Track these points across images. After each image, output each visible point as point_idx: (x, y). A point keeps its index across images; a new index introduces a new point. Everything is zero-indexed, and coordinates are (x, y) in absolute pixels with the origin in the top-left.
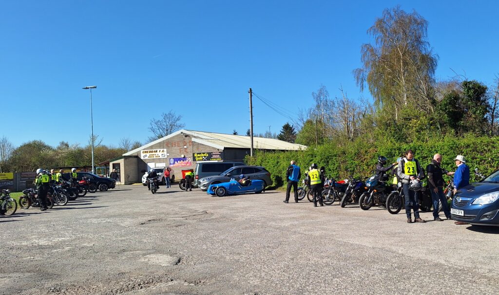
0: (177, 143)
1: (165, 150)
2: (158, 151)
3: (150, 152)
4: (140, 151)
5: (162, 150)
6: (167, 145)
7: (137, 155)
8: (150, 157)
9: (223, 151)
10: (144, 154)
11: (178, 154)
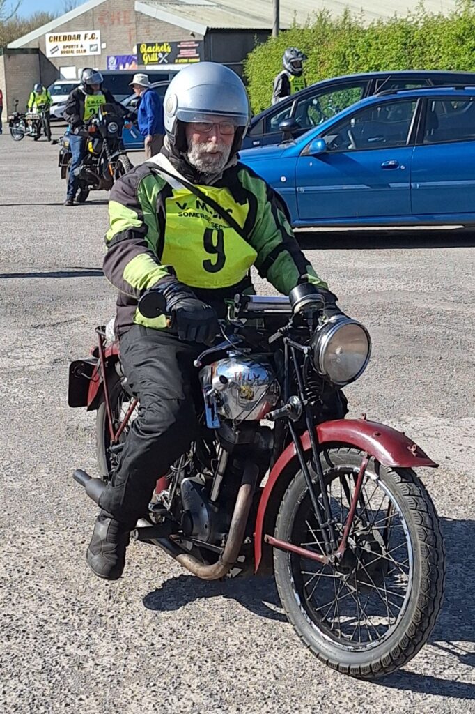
0: (122, 14)
1: (97, 33)
2: (82, 37)
3: (66, 38)
4: (44, 36)
6: (101, 20)
7: (37, 47)
8: (65, 52)
9: (202, 39)
10: (54, 44)
11: (126, 45)
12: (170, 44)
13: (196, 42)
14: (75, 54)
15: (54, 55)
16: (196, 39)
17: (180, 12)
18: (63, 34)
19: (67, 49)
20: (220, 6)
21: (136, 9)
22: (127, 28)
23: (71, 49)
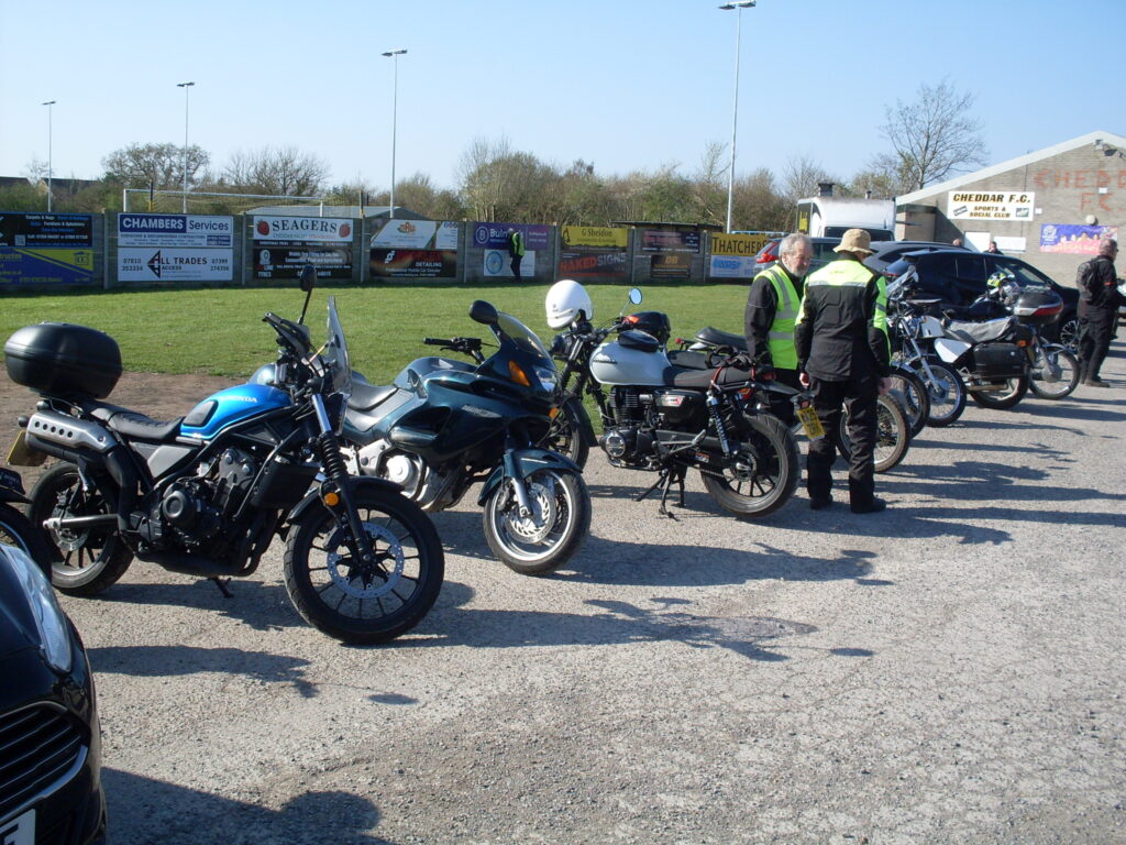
1: (1031, 196)
2: (1006, 198)
3: (979, 198)
4: (946, 194)
5: (1018, 195)
6: (1038, 180)
7: (935, 205)
10: (960, 204)
11: (1074, 212)
14: (992, 218)
15: (961, 217)
18: (976, 193)
19: (981, 211)
22: (1078, 192)
23: (985, 212)
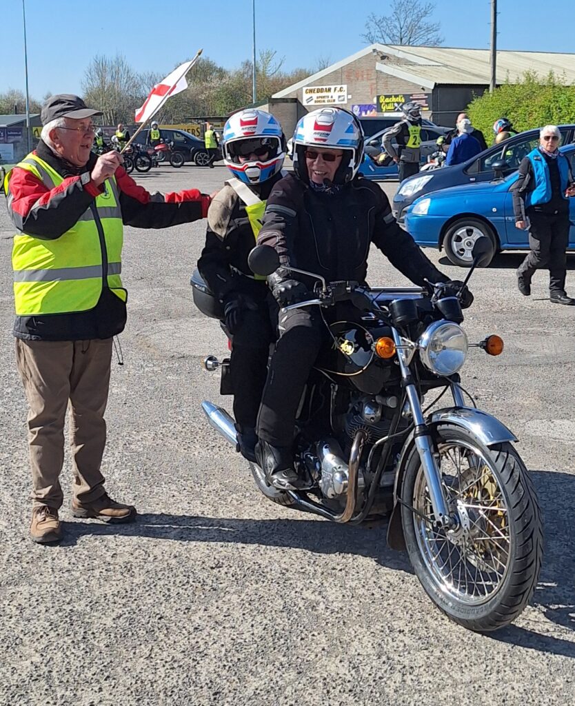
0: (365, 72)
1: (345, 87)
2: (333, 90)
3: (318, 91)
4: (301, 89)
5: (339, 87)
6: (348, 77)
7: (295, 97)
8: (319, 101)
9: (431, 92)
10: (309, 95)
11: (368, 96)
12: (404, 96)
13: (426, 95)
14: (326, 103)
15: (310, 104)
16: (425, 92)
17: (413, 70)
18: (317, 87)
19: (320, 99)
20: (446, 66)
21: (377, 69)
22: (369, 83)
23: (323, 99)
